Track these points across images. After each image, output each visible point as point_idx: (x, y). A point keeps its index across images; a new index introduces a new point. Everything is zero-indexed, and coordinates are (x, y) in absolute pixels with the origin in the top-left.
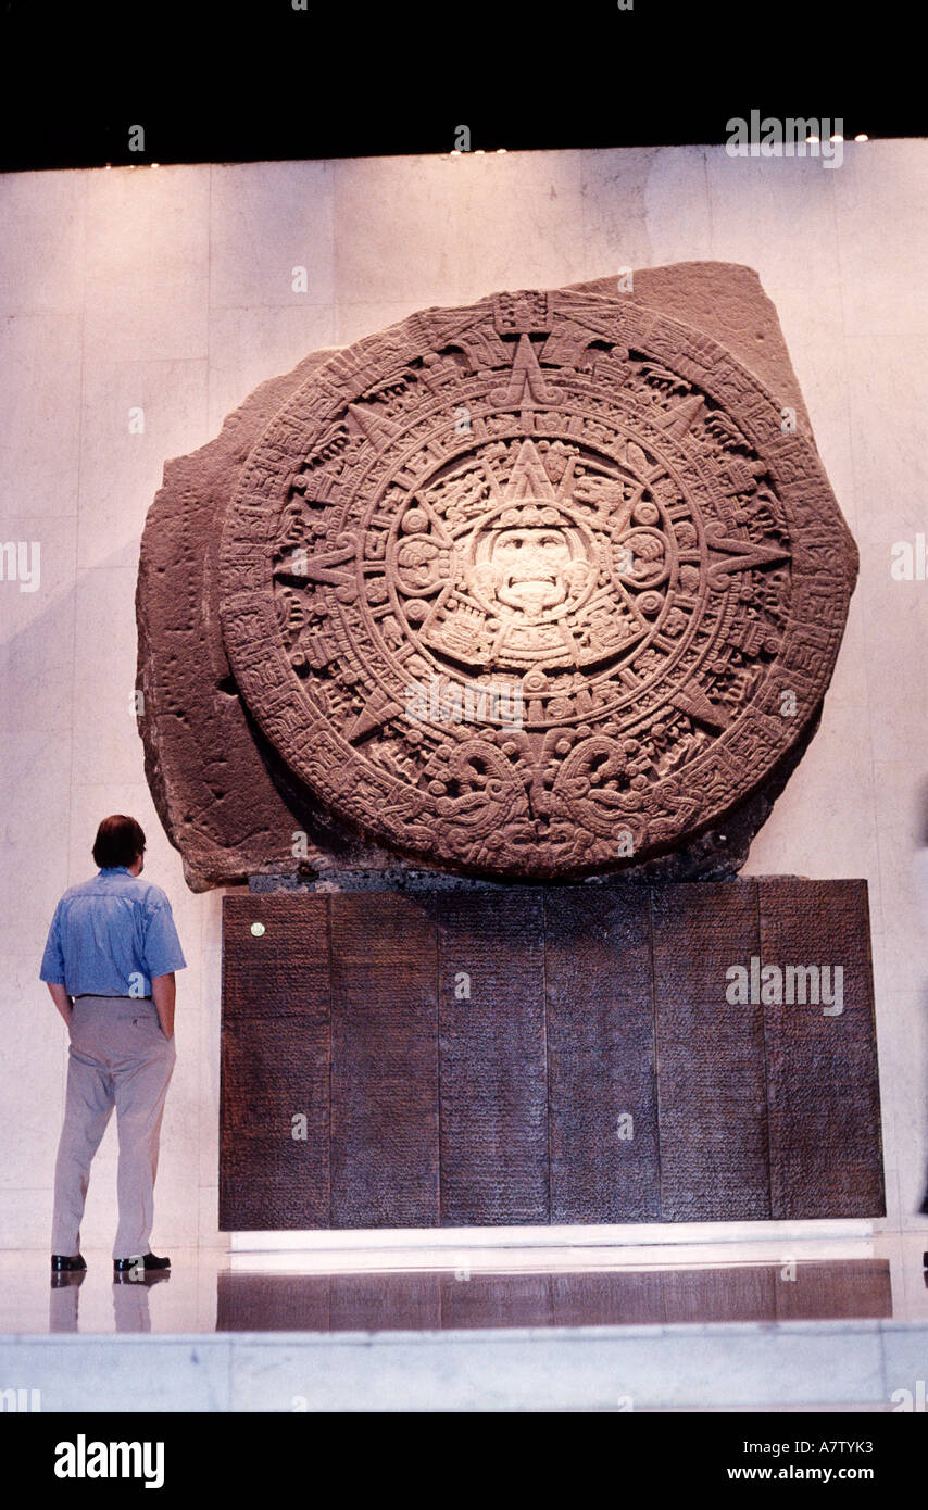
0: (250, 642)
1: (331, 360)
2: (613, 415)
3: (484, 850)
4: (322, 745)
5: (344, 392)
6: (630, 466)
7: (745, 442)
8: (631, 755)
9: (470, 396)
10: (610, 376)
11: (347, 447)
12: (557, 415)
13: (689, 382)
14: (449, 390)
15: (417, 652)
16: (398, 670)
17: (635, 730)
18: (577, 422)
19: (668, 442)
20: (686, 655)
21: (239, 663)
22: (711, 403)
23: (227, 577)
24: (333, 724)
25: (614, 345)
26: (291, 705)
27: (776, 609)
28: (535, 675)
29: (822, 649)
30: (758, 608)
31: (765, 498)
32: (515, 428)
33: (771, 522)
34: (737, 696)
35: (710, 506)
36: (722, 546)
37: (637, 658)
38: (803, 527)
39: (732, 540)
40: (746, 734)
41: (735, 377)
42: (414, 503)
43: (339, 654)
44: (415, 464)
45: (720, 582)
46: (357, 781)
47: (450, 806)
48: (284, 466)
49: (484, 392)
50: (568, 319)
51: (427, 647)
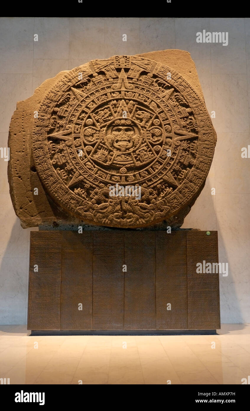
0: (40, 157)
1: (66, 74)
2: (148, 93)
3: (107, 220)
4: (61, 188)
5: (69, 84)
6: (152, 108)
7: (186, 102)
8: (151, 194)
9: (106, 86)
10: (147, 81)
11: (70, 100)
12: (131, 92)
13: (170, 84)
14: (100, 84)
15: (89, 161)
16: (83, 166)
17: (152, 186)
18: (137, 95)
19: (164, 102)
20: (167, 164)
21: (37, 163)
22: (176, 91)
23: (34, 137)
24: (64, 182)
25: (148, 73)
26: (52, 176)
27: (193, 152)
28: (123, 169)
29: (206, 164)
30: (188, 151)
31: (191, 119)
32: (119, 96)
33: (192, 126)
34: (182, 177)
35: (175, 121)
36: (179, 133)
37: (153, 165)
38: (202, 128)
39: (181, 131)
40: (184, 188)
41: (183, 83)
42: (89, 117)
43: (66, 161)
44: (90, 106)
45: (178, 143)
46: (71, 199)
47: (98, 207)
48: (51, 105)
49: (110, 85)
50: (136, 65)
51: (92, 160)
